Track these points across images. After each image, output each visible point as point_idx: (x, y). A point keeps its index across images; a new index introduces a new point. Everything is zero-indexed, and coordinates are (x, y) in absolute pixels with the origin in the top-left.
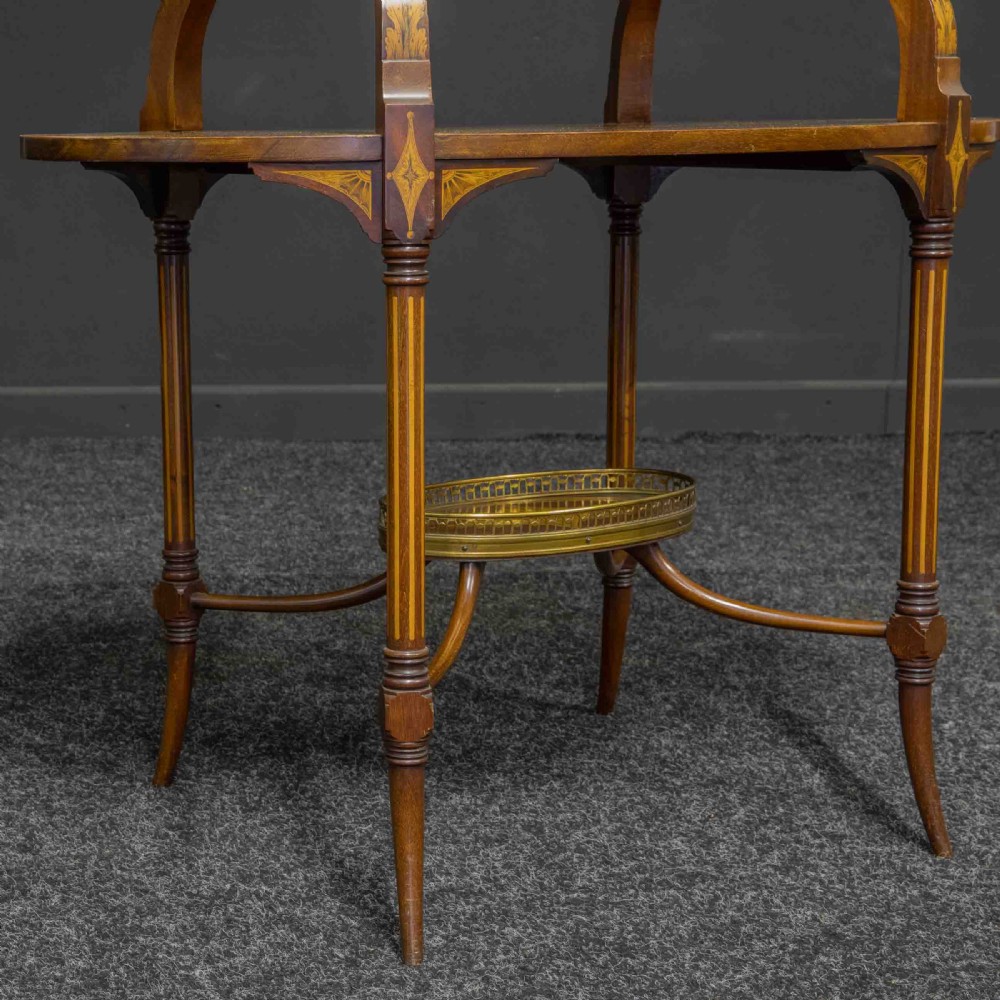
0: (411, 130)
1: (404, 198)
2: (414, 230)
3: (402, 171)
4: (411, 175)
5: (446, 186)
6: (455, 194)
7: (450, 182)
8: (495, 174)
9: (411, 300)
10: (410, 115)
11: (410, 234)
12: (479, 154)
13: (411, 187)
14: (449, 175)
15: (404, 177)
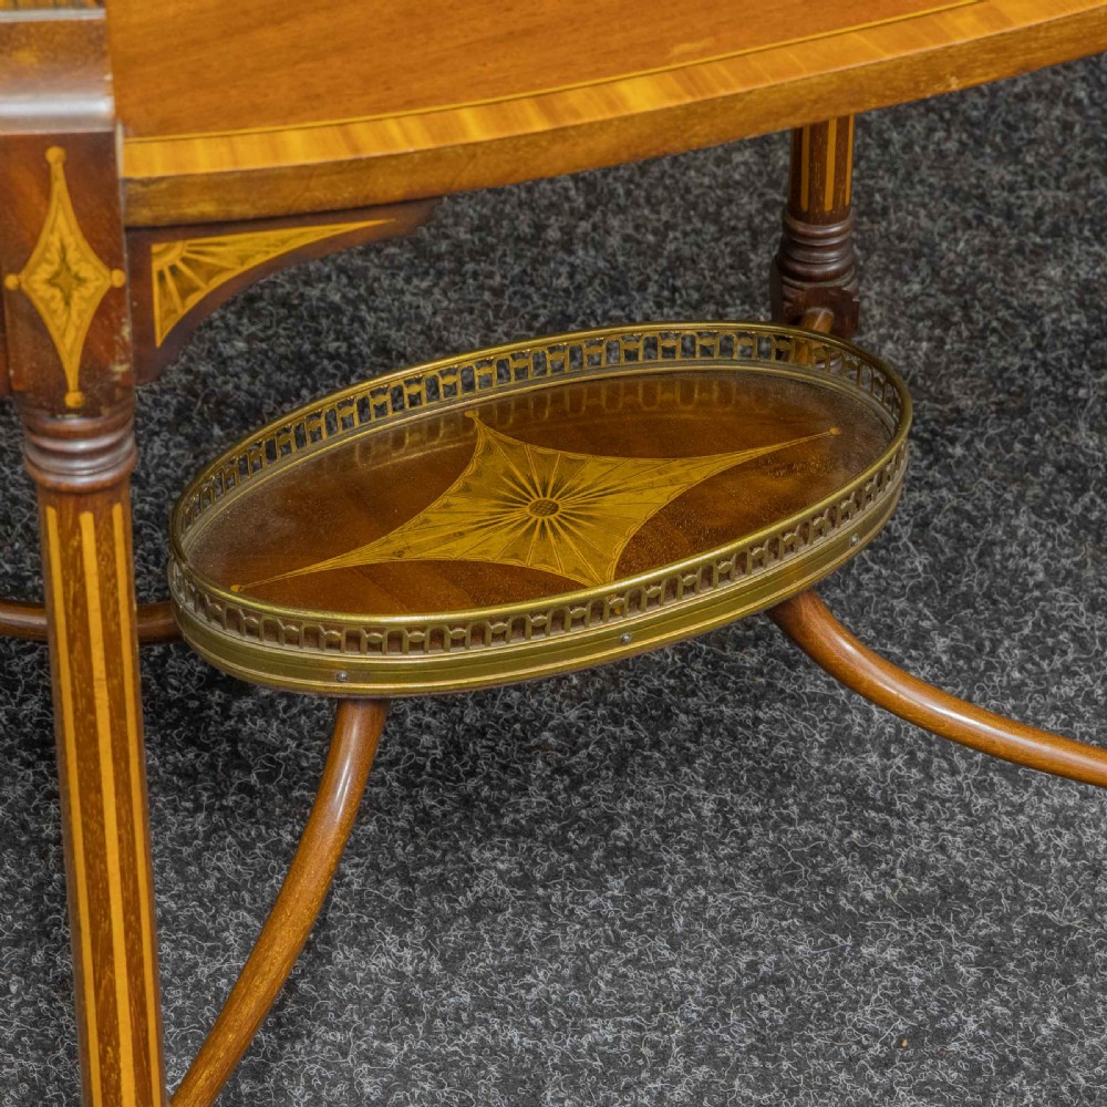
0: (59, 186)
1: (54, 325)
2: (82, 388)
3: (44, 272)
4: (65, 280)
5: (162, 276)
6: (185, 292)
7: (174, 269)
8: (284, 242)
9: (87, 519)
10: (54, 155)
11: (73, 398)
12: (239, 210)
13: (67, 304)
14: (167, 256)
15: (51, 282)
